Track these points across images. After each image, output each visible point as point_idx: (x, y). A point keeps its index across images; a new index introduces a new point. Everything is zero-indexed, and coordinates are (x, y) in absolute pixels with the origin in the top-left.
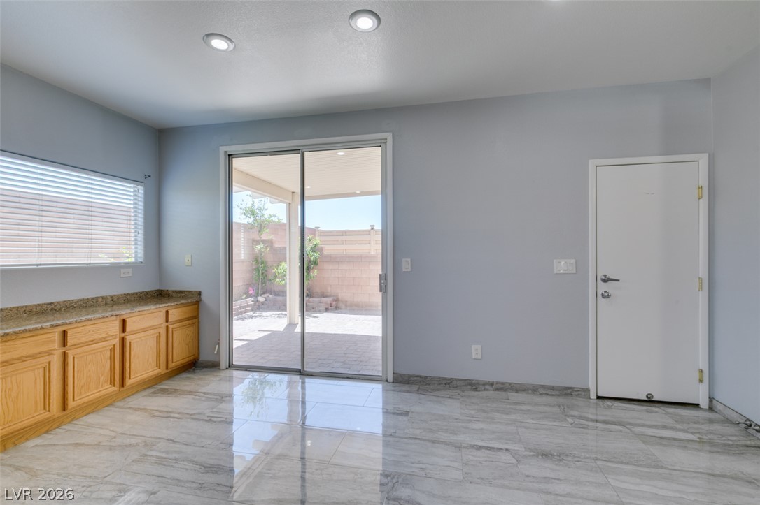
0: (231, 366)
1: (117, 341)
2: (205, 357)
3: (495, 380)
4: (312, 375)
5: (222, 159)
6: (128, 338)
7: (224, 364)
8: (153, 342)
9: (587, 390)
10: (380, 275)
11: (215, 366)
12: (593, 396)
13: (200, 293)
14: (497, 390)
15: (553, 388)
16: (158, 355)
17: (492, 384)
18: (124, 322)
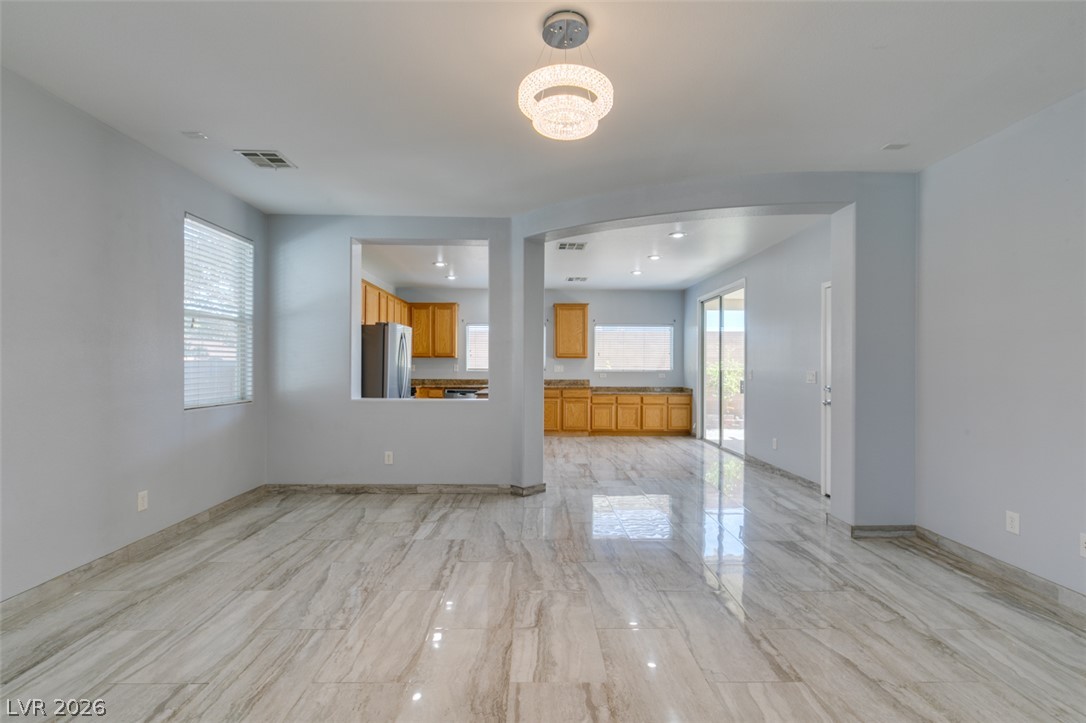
0: (702, 438)
1: (639, 407)
2: (693, 431)
3: (781, 468)
4: (722, 449)
5: (699, 305)
6: (644, 407)
7: (699, 435)
8: (658, 412)
9: (819, 486)
10: (741, 382)
11: (694, 436)
12: (823, 493)
13: (692, 390)
14: (782, 475)
15: (804, 480)
16: (662, 419)
17: (780, 470)
18: (642, 399)
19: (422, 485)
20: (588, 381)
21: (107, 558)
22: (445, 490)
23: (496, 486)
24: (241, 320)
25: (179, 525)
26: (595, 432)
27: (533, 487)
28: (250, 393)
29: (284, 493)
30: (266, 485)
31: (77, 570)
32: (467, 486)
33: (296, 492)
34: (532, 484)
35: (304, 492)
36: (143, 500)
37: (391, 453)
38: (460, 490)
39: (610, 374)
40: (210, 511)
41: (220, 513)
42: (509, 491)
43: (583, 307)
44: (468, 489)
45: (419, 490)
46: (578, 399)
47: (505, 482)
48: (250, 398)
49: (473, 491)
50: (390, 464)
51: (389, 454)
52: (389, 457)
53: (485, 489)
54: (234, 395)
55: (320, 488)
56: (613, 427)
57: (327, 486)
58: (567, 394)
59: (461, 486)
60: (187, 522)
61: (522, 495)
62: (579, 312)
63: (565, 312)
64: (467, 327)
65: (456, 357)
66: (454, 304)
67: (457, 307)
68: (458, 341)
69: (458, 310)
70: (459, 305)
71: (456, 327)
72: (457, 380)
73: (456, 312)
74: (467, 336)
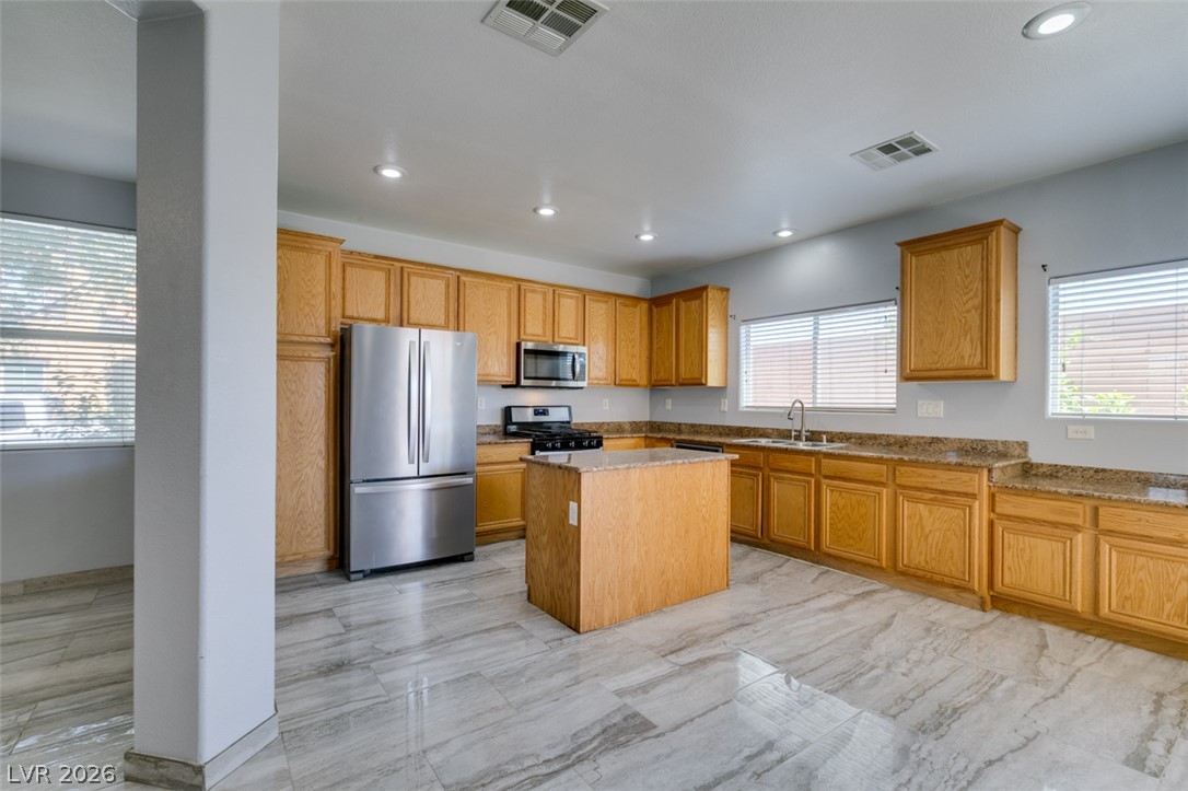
20: (1024, 446)
26: (1004, 602)
39: (1109, 427)
43: (981, 233)
46: (943, 496)
56: (1080, 604)
58: (909, 476)
62: (971, 252)
63: (928, 259)
64: (743, 329)
65: (709, 384)
66: (705, 288)
67: (713, 296)
68: (727, 354)
69: (726, 299)
70: (728, 290)
71: (710, 330)
72: (723, 427)
73: (709, 302)
74: (743, 344)
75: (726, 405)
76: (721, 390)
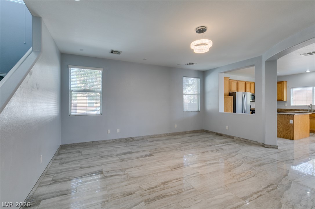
19: (235, 137)
21: (170, 134)
22: (241, 140)
23: (257, 142)
24: (198, 95)
25: (182, 132)
27: (270, 145)
28: (200, 110)
29: (206, 132)
30: (204, 130)
31: (166, 134)
32: (248, 140)
33: (209, 132)
34: (270, 144)
35: (210, 133)
36: (176, 126)
37: (228, 127)
38: (246, 141)
40: (189, 131)
41: (191, 132)
42: (262, 145)
44: (248, 141)
45: (235, 138)
47: (261, 142)
48: (200, 111)
49: (250, 142)
50: (227, 130)
51: (227, 127)
52: (227, 128)
53: (254, 142)
54: (196, 110)
55: (213, 132)
57: (214, 132)
59: (246, 139)
60: (184, 132)
61: (264, 147)
64: (291, 89)
65: (284, 101)
66: (283, 81)
67: (284, 83)
68: (287, 95)
69: (286, 83)
70: (287, 81)
71: (284, 90)
72: (286, 109)
73: (284, 84)
74: (291, 92)
75: (286, 105)
76: (286, 102)
